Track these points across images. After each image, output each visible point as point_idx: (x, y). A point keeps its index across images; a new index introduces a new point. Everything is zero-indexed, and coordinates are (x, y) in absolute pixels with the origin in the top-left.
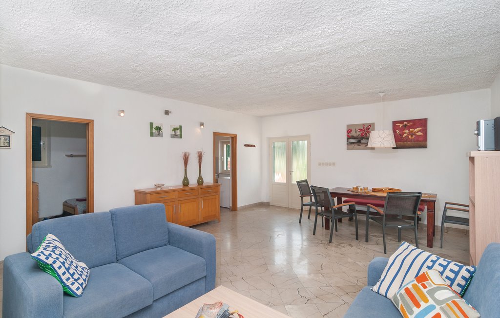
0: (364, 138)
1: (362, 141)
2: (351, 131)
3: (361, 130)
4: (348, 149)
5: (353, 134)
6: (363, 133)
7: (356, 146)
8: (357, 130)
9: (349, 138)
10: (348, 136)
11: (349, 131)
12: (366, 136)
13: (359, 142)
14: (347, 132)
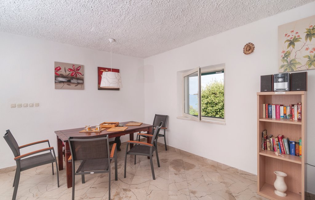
0: (74, 78)
1: (72, 81)
2: (60, 69)
3: (71, 69)
4: (56, 88)
5: (62, 72)
6: (73, 73)
7: (66, 85)
8: (67, 69)
9: (57, 76)
10: (56, 73)
11: (57, 69)
12: (76, 77)
13: (69, 81)
14: (56, 69)
